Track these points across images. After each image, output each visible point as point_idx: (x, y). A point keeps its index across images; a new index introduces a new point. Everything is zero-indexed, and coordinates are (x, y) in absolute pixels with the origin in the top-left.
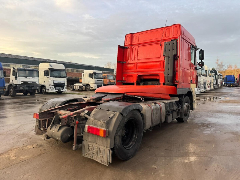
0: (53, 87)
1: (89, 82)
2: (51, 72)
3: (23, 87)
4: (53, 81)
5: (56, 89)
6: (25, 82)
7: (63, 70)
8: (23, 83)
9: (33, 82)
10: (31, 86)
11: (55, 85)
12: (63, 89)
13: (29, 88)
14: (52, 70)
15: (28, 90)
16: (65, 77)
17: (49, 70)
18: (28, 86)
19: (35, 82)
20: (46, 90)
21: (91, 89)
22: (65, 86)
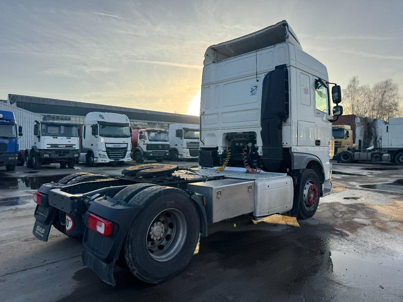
0: (105, 153)
1: (176, 145)
2: (102, 128)
3: (49, 154)
4: (105, 143)
5: (110, 158)
6: (53, 145)
7: (126, 125)
8: (49, 146)
9: (67, 146)
10: (64, 152)
11: (108, 150)
12: (123, 158)
13: (59, 156)
14: (104, 124)
15: (59, 159)
16: (127, 137)
17: (99, 125)
18: (58, 152)
19: (71, 146)
20: (95, 159)
21: (179, 157)
22: (129, 153)
